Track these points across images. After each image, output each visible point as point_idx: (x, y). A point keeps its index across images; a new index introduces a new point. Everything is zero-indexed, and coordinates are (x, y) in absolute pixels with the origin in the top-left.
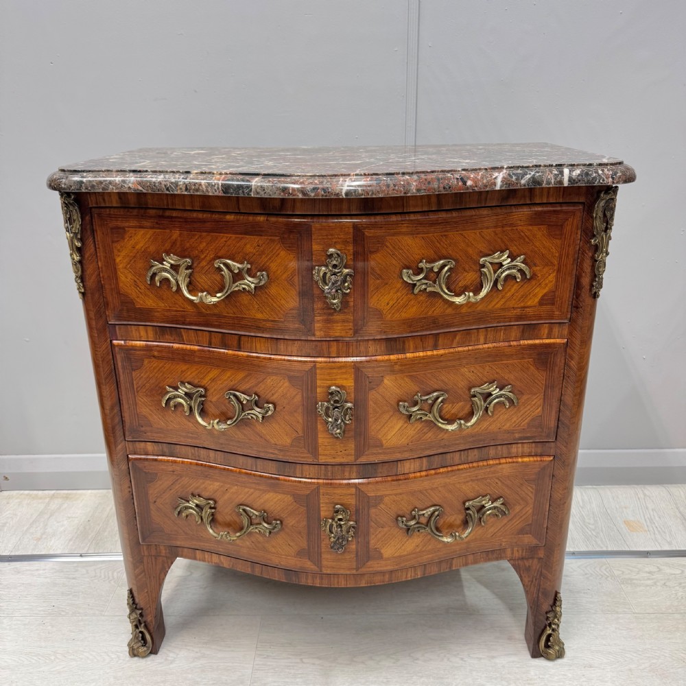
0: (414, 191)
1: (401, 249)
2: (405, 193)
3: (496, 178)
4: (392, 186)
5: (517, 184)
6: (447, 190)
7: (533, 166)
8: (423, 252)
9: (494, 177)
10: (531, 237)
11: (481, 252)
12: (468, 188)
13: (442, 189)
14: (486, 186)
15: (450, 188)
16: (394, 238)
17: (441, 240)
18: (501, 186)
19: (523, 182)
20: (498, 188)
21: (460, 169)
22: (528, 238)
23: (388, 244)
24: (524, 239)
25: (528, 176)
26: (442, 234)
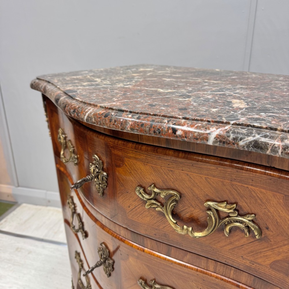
0: (129, 129)
1: (136, 170)
2: (121, 129)
3: (209, 134)
4: (114, 121)
5: (234, 144)
6: (157, 135)
7: (266, 128)
8: (153, 178)
9: (208, 132)
10: (264, 201)
11: (207, 195)
12: (177, 137)
13: (152, 132)
14: (197, 139)
15: (159, 133)
16: (131, 160)
17: (168, 174)
18: (214, 142)
19: (241, 143)
20: (210, 143)
21: (181, 117)
22: (261, 200)
23: (127, 164)
24: (256, 200)
25: (251, 139)
26: (169, 169)
